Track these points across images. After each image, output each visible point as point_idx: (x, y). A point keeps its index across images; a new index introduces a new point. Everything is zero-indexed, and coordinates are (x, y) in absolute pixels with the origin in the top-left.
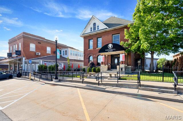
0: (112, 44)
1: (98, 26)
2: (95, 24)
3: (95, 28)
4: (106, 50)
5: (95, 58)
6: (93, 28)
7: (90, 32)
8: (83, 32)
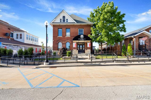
0: (83, 35)
1: (67, 20)
2: (64, 17)
3: (64, 21)
4: (79, 39)
5: (64, 44)
6: (63, 20)
7: (60, 22)
8: (53, 21)
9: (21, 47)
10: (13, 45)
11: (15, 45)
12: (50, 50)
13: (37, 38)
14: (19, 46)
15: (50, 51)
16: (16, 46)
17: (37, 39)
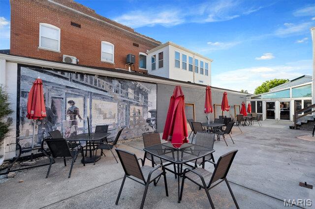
9: (142, 86)
10: (100, 76)
11: (110, 79)
12: (256, 100)
13: (204, 61)
14: (128, 84)
15: (253, 103)
16: (116, 83)
17: (207, 64)
